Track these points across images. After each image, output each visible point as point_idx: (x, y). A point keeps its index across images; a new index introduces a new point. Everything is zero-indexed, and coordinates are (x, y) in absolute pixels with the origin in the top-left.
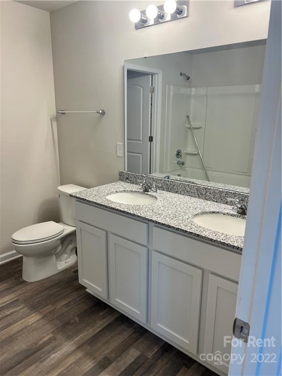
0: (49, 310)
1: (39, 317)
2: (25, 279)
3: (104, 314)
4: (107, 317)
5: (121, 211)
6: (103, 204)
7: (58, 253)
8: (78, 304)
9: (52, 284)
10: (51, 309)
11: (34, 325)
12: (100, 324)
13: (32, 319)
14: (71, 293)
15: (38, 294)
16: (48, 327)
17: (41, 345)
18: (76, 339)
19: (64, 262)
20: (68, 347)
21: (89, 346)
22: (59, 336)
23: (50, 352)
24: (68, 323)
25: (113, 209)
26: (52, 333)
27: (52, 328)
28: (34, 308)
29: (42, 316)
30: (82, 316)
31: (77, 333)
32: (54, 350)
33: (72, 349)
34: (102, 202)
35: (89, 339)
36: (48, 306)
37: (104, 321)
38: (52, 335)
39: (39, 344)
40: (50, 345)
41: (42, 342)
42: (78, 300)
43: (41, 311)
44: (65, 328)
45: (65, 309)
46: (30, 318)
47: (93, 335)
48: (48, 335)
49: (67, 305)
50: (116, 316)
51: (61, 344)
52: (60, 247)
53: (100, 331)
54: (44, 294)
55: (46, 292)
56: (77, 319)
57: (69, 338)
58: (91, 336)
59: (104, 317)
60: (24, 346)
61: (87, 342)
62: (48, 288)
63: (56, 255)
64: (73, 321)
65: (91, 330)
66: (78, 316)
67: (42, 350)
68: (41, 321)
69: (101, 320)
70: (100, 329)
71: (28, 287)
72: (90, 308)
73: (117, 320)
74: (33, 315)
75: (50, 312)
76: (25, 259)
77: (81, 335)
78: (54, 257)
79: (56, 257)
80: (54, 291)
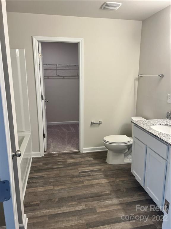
0: (112, 180)
1: (107, 181)
2: (107, 162)
3: (141, 194)
4: (141, 196)
5: (154, 135)
6: (146, 129)
7: (126, 153)
8: (128, 183)
9: (119, 168)
10: (114, 180)
11: (104, 184)
12: (136, 198)
13: (104, 181)
14: (127, 176)
15: (110, 171)
16: (109, 188)
17: (103, 194)
18: (121, 199)
19: (129, 159)
20: (115, 201)
21: (125, 206)
22: (113, 194)
23: (106, 199)
24: (119, 190)
25: (150, 133)
26: (110, 191)
27: (111, 189)
28: (106, 176)
29: (109, 181)
30: (128, 190)
31: (122, 197)
32: (108, 199)
33: (117, 203)
34: (146, 128)
35: (127, 203)
36: (113, 178)
37: (139, 197)
38: (110, 192)
39: (103, 193)
40: (108, 196)
41: (104, 193)
42: (129, 181)
43: (109, 179)
44: (117, 192)
45: (121, 183)
46: (103, 180)
47: (130, 201)
48: (108, 191)
49: (122, 181)
50: (147, 198)
51: (112, 198)
52: (127, 150)
53: (135, 201)
54: (113, 171)
55: (115, 171)
56: (125, 190)
57: (118, 197)
58: (129, 201)
59: (140, 195)
60: (96, 191)
61: (125, 203)
62: (117, 170)
63: (124, 154)
64: (122, 190)
65: (130, 199)
66: (126, 189)
67: (103, 197)
68: (107, 184)
69: (138, 196)
70: (135, 200)
71: (107, 166)
72: (134, 188)
73: (147, 200)
74: (105, 179)
75: (113, 181)
76: (108, 152)
77: (124, 199)
78: (123, 155)
79: (124, 155)
80: (118, 172)
